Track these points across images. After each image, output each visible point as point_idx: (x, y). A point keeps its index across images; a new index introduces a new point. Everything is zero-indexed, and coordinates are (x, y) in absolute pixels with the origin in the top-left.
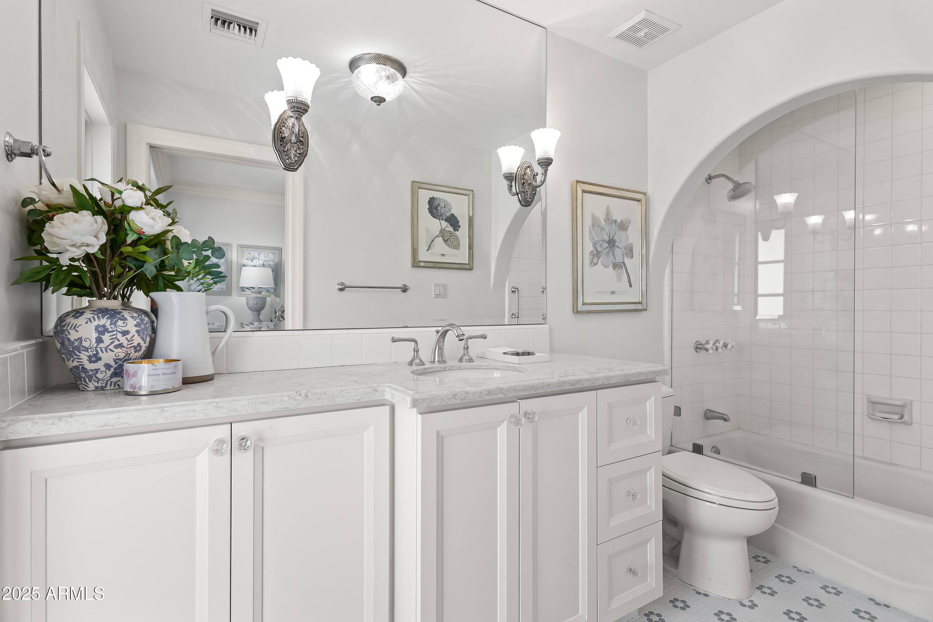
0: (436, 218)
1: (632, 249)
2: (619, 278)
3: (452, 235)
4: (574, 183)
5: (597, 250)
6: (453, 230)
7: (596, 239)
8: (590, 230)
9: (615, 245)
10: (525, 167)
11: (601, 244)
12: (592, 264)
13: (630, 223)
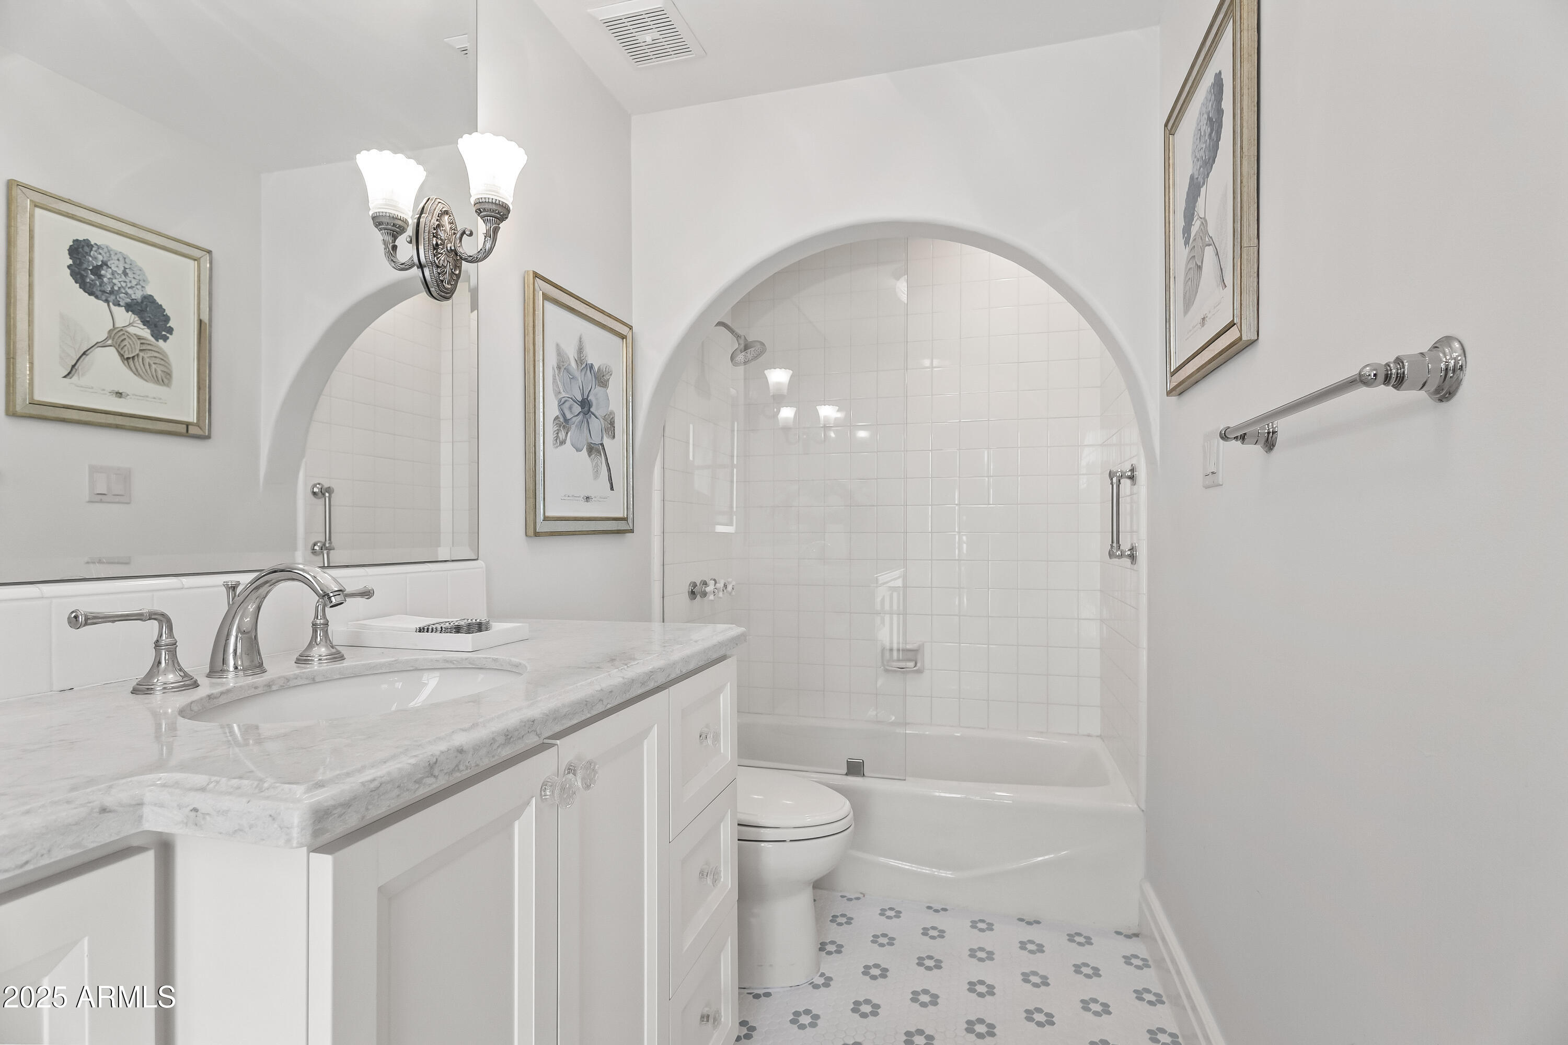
0: (97, 297)
1: (614, 421)
2: (596, 474)
3: (149, 347)
4: (528, 275)
5: (564, 415)
6: (152, 336)
7: (564, 394)
8: (554, 376)
9: (591, 412)
10: (437, 212)
11: (570, 406)
12: (556, 441)
13: (611, 375)
